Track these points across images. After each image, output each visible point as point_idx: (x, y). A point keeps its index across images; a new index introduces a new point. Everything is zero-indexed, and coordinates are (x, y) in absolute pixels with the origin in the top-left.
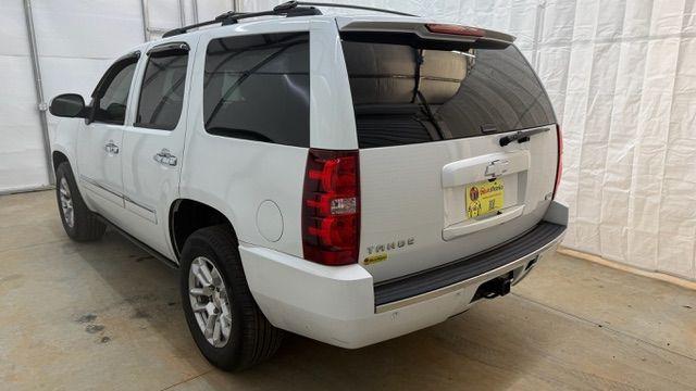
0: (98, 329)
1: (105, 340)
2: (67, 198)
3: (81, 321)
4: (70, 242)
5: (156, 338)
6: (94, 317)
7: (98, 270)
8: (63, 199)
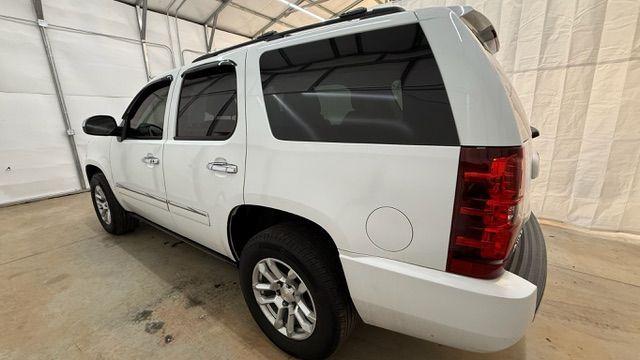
0: (158, 327)
1: (168, 339)
2: (102, 201)
3: (137, 319)
4: (109, 235)
5: (218, 328)
6: (150, 312)
7: (140, 260)
8: (98, 202)
